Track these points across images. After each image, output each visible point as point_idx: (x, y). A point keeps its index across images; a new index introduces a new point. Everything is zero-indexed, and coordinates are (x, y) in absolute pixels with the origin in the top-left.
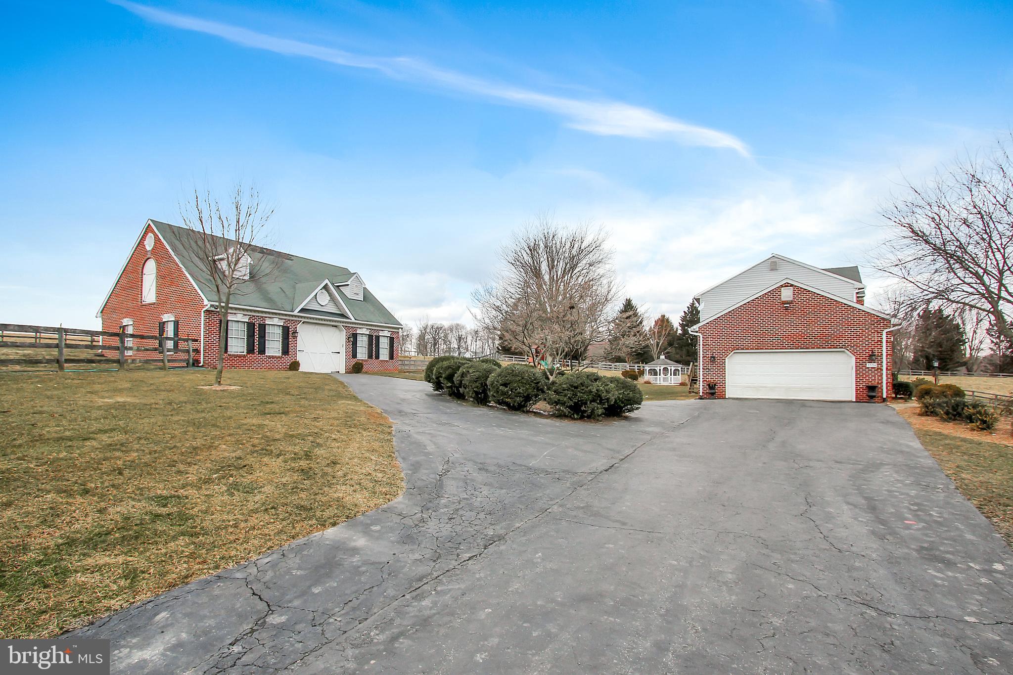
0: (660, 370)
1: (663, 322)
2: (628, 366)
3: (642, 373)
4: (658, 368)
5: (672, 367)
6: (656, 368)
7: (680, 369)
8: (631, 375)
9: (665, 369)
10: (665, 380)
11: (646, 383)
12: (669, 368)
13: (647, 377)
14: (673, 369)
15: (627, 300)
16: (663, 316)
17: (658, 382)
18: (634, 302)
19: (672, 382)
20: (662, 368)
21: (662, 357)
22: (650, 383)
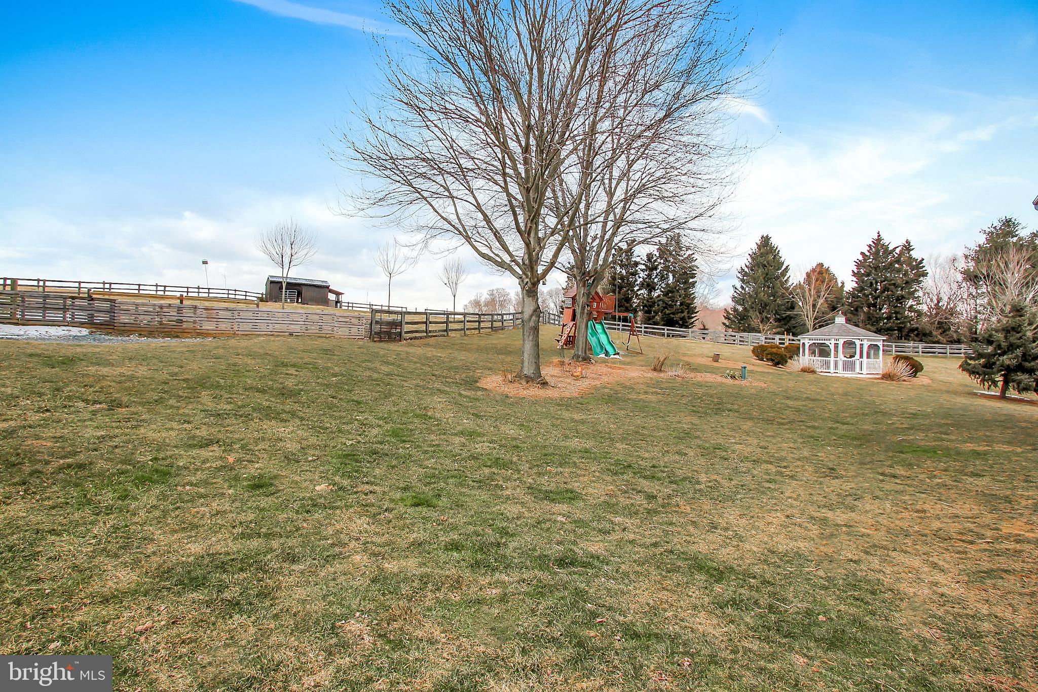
0: (836, 346)
1: (820, 274)
2: (763, 338)
3: (794, 351)
4: (833, 342)
5: (865, 339)
6: (827, 342)
7: (880, 344)
8: (771, 354)
9: (849, 344)
10: (849, 366)
11: (804, 370)
12: (858, 343)
13: (805, 360)
14: (866, 344)
15: (762, 237)
16: (821, 265)
17: (832, 370)
18: (774, 241)
19: (865, 371)
20: (841, 342)
21: (840, 320)
22: (813, 372)
